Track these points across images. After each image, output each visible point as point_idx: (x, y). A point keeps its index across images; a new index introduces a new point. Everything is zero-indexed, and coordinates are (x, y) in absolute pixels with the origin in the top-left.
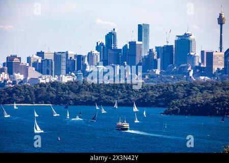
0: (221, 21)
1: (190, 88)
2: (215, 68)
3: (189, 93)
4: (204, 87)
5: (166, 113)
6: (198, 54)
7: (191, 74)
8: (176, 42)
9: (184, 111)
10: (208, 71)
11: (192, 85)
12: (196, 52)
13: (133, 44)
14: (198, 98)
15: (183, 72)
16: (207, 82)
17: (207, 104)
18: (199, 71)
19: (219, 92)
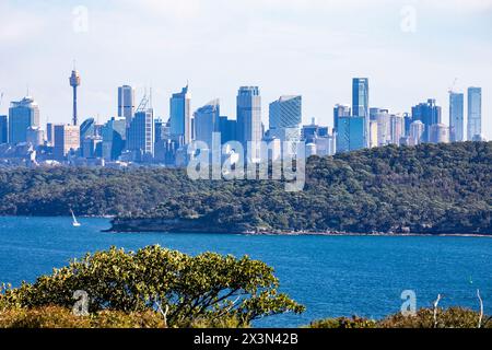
0: (74, 81)
1: (31, 177)
2: (67, 148)
3: (30, 184)
4: (53, 176)
6: (43, 128)
7: (33, 157)
8: (11, 110)
9: (23, 210)
10: (56, 151)
11: (34, 173)
12: (40, 125)
14: (42, 191)
15: (22, 153)
16: (56, 168)
17: (56, 200)
18: (45, 152)
19: (73, 183)
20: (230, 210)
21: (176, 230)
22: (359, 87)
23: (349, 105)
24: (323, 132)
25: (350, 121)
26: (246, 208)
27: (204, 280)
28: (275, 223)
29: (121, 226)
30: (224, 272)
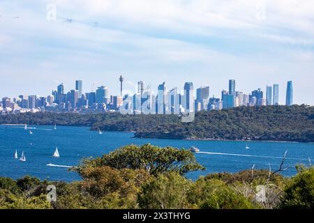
0: (121, 80)
1: (104, 116)
2: (118, 105)
3: (104, 119)
4: (113, 116)
5: (91, 130)
6: (109, 97)
7: (105, 108)
8: (97, 91)
10: (114, 106)
11: (105, 115)
12: (108, 97)
13: (73, 91)
14: (109, 122)
15: (101, 107)
16: (114, 113)
17: (114, 125)
18: (109, 106)
19: (120, 119)
20: (181, 130)
21: (160, 138)
22: (231, 83)
23: (227, 90)
24: (218, 100)
25: (228, 97)
26: (187, 129)
27: (167, 158)
28: (198, 136)
29: (138, 136)
30: (174, 155)
